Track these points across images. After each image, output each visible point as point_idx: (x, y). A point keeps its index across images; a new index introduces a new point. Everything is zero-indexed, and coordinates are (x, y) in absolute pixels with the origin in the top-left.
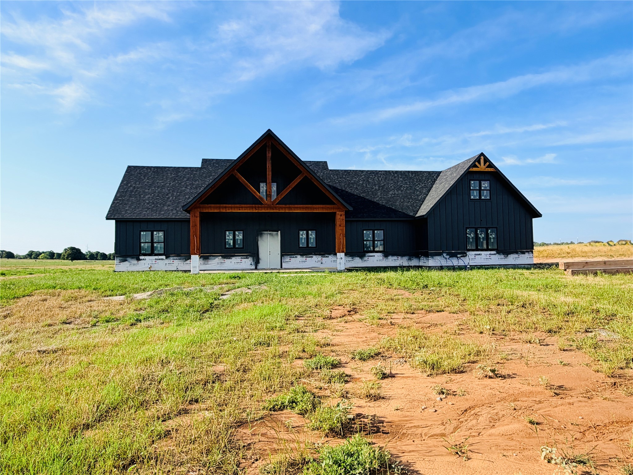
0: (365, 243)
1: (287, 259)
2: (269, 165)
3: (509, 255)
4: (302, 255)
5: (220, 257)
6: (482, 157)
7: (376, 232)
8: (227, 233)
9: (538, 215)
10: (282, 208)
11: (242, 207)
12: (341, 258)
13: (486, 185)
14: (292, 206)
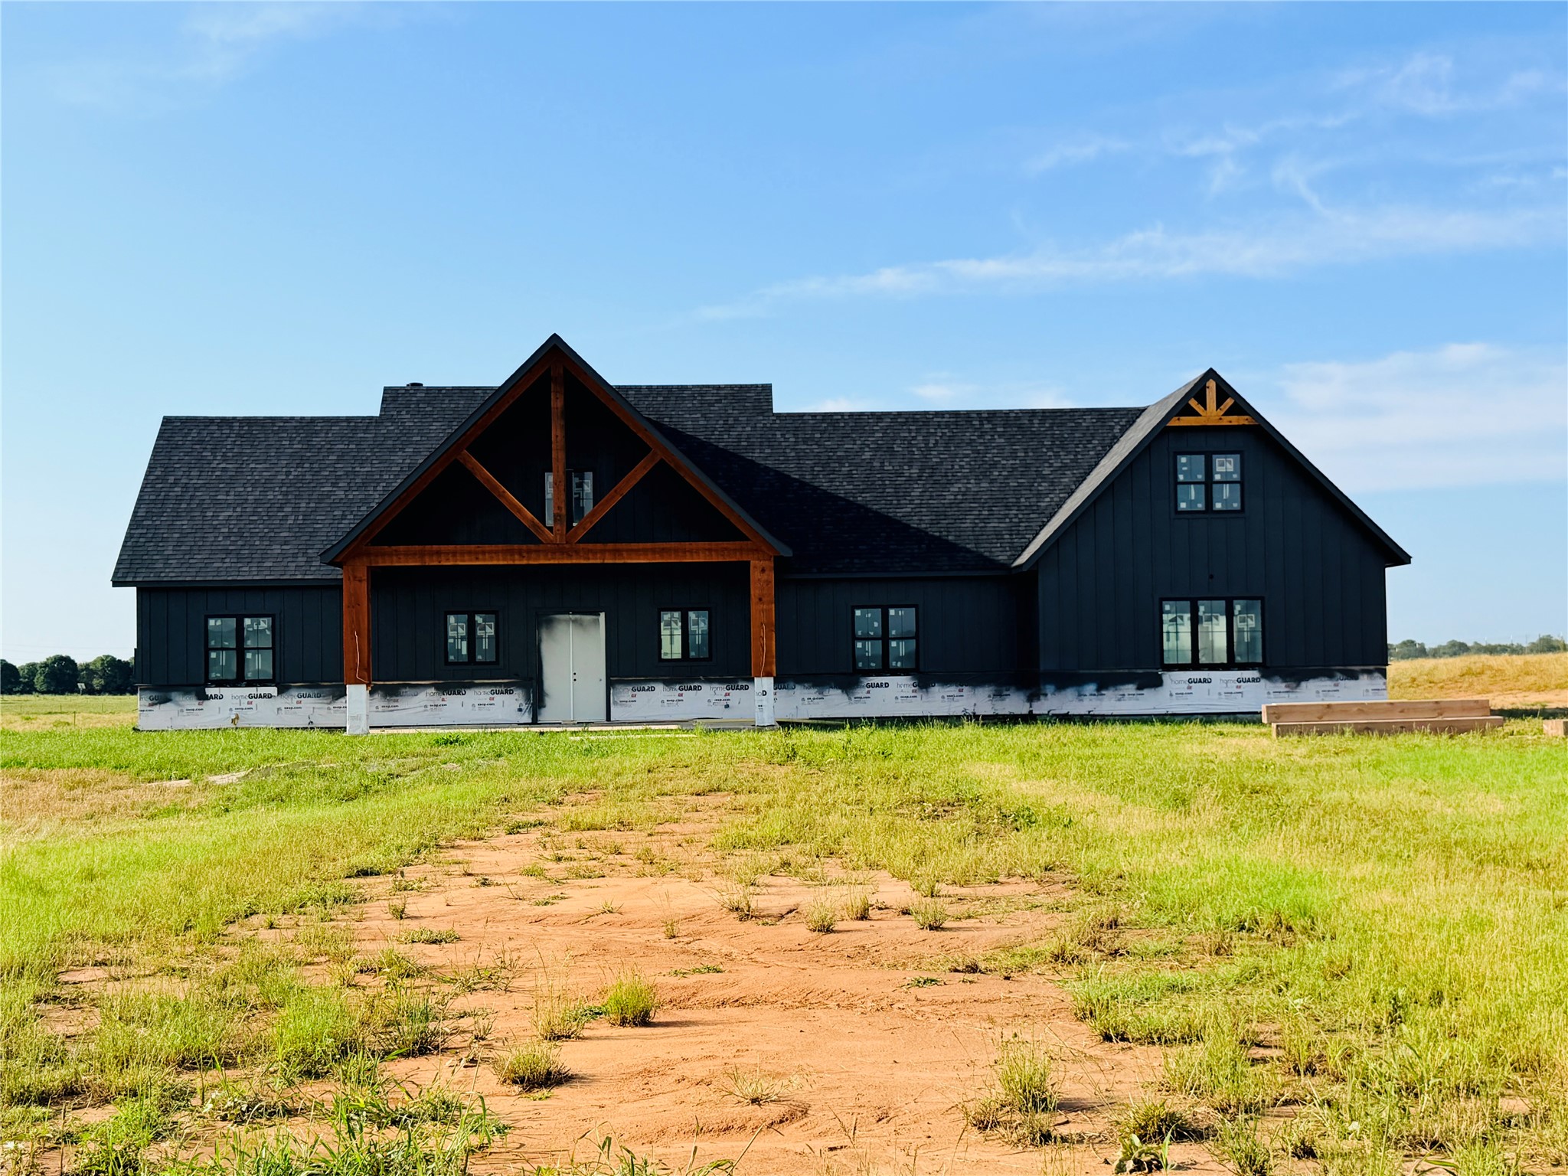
0: (859, 645)
1: (624, 693)
2: (557, 434)
3: (1304, 684)
4: (668, 683)
5: (433, 690)
6: (1212, 384)
7: (892, 612)
8: (452, 619)
9: (1400, 558)
10: (594, 552)
11: (484, 553)
12: (764, 693)
13: (1230, 468)
14: (624, 546)
